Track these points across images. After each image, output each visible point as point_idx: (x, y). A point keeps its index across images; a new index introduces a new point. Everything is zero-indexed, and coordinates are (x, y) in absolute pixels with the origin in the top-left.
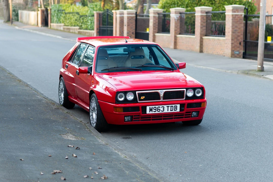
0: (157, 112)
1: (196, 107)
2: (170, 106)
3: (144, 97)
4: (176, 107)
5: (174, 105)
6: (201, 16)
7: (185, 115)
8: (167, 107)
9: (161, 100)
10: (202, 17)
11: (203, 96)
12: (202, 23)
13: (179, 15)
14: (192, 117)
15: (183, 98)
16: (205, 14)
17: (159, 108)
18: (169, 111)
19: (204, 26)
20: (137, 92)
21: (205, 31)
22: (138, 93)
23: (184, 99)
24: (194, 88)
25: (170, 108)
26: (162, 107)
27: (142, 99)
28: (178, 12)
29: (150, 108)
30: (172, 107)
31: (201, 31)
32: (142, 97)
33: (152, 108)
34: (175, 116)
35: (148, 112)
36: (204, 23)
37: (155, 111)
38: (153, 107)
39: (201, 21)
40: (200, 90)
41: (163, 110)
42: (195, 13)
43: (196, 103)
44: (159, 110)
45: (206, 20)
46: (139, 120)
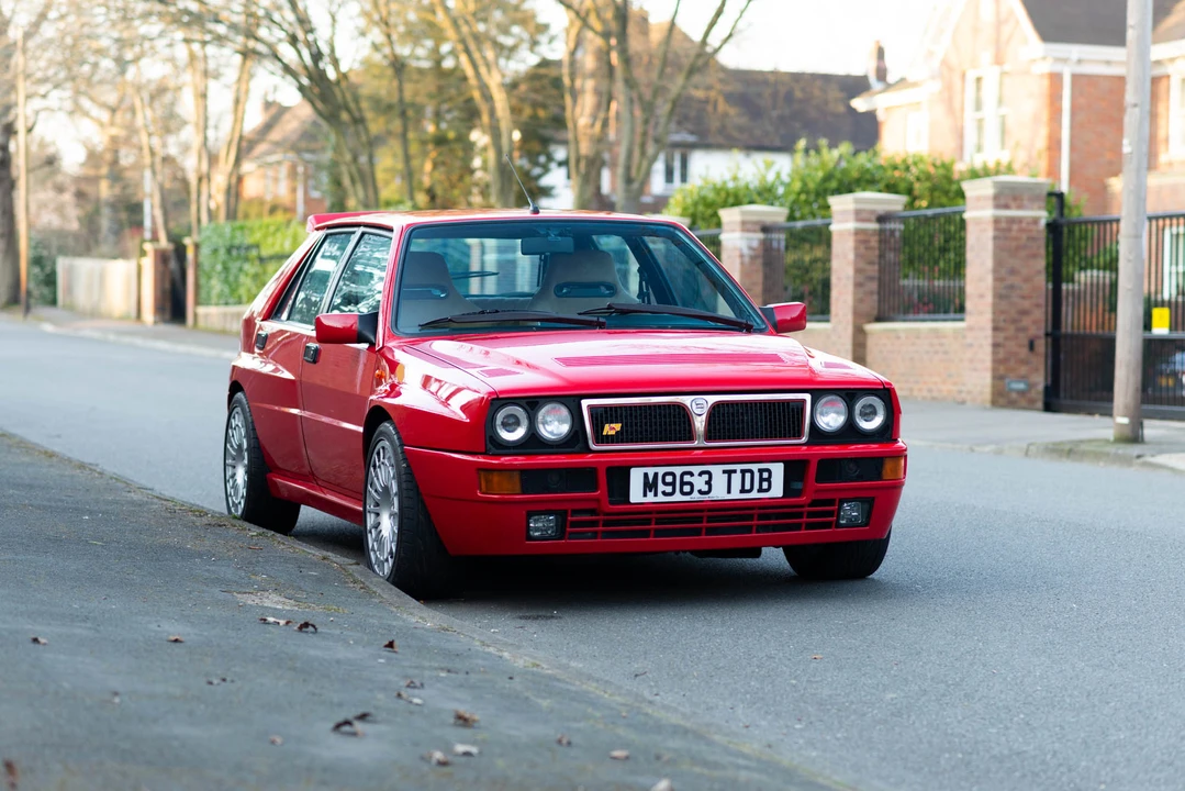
0: (678, 497)
1: (860, 478)
2: (738, 471)
3: (618, 427)
4: (765, 475)
5: (755, 467)
6: (857, 232)
7: (811, 514)
8: (724, 472)
9: (696, 444)
10: (862, 237)
11: (890, 430)
12: (862, 265)
13: (761, 236)
14: (838, 525)
15: (799, 435)
16: (874, 226)
17: (687, 478)
18: (736, 494)
19: (871, 278)
20: (585, 403)
21: (875, 297)
22: (591, 407)
23: (804, 439)
24: (850, 393)
25: (736, 478)
26: (700, 474)
27: (607, 436)
28: (755, 223)
29: (646, 475)
30: (748, 475)
31: (858, 301)
32: (607, 427)
33: (656, 475)
34: (761, 517)
35: (636, 495)
36: (871, 263)
37: (669, 489)
38: (661, 470)
39: (858, 255)
40: (879, 404)
41: (705, 488)
42: (830, 224)
43: (857, 460)
44: (687, 488)
45: (877, 252)
46: (595, 535)
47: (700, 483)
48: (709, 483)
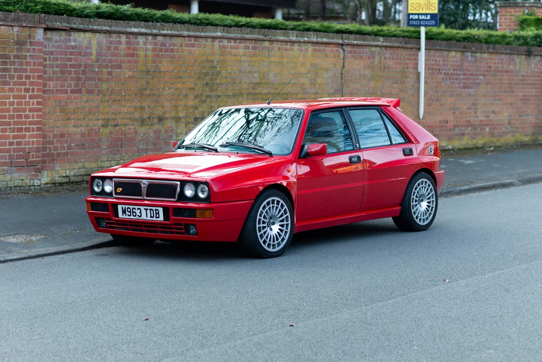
0: (132, 217)
1: (188, 216)
2: (149, 209)
3: (121, 189)
4: (157, 212)
5: (154, 208)
8: (145, 209)
9: (141, 198)
11: (209, 199)
15: (175, 197)
17: (134, 210)
18: (149, 218)
20: (114, 180)
22: (115, 182)
23: (175, 200)
24: (196, 184)
25: (148, 211)
26: (138, 209)
27: (118, 192)
29: (122, 208)
30: (152, 211)
32: (118, 189)
33: (125, 208)
34: (160, 227)
35: (120, 215)
37: (129, 214)
38: (127, 207)
40: (206, 188)
41: (140, 215)
44: (134, 214)
47: (138, 212)
48: (140, 213)
